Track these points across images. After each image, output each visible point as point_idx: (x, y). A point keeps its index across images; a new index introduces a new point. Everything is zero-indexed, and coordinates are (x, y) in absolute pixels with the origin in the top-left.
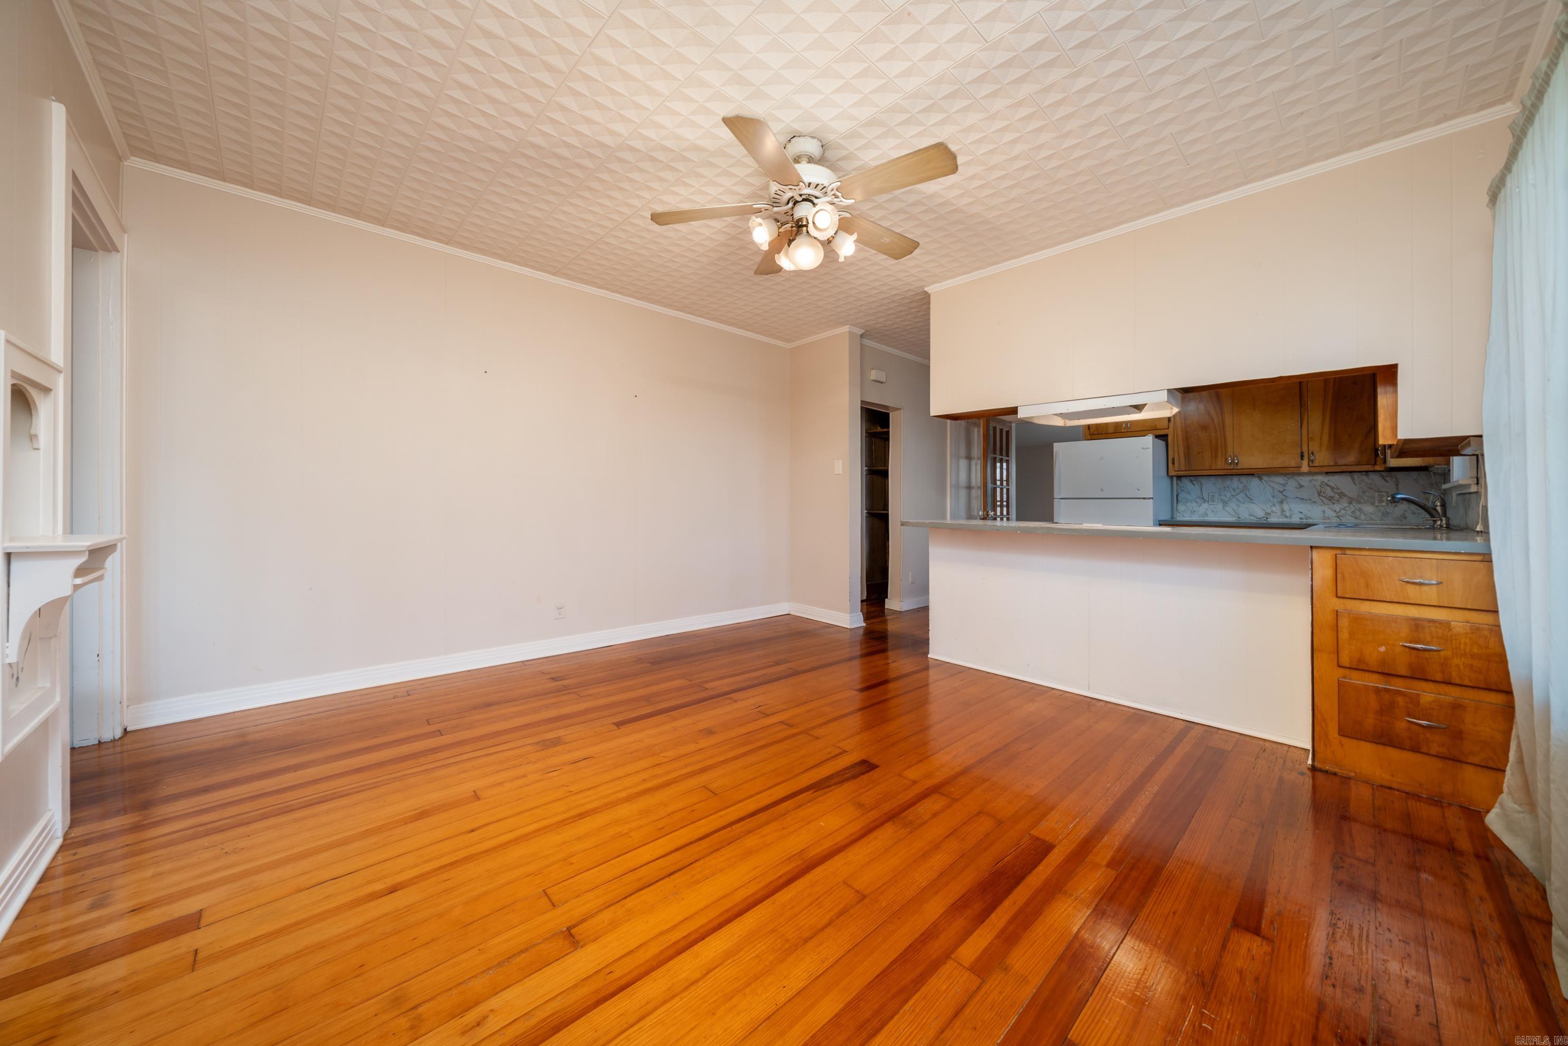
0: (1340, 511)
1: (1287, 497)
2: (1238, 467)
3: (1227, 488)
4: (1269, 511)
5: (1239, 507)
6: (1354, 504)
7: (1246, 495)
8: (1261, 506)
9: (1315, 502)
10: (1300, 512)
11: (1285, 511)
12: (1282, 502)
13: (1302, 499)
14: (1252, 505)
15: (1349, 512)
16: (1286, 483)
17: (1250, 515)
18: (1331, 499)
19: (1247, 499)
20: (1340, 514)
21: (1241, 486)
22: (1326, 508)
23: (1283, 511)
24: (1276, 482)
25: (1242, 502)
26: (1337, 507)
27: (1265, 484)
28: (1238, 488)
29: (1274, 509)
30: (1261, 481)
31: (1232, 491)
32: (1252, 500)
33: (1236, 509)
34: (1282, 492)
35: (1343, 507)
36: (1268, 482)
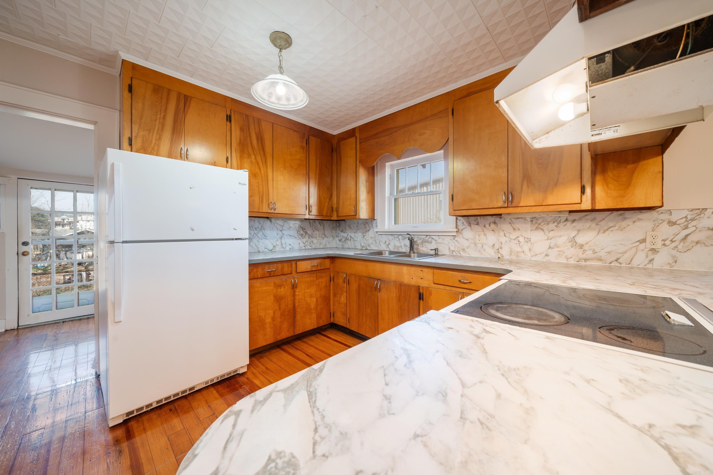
0: (305, 243)
1: (284, 234)
2: (276, 212)
3: (252, 228)
4: (275, 244)
5: (259, 242)
6: (310, 238)
7: (263, 233)
8: (271, 241)
9: (296, 237)
10: (289, 244)
11: (283, 244)
12: (281, 238)
13: (291, 236)
14: (266, 240)
15: (309, 243)
16: (284, 225)
17: (265, 248)
18: (302, 235)
19: (263, 236)
20: (305, 245)
21: (260, 226)
22: (299, 241)
23: (282, 244)
24: (279, 224)
25: (261, 239)
26: (304, 240)
27: (273, 225)
28: (258, 227)
29: (278, 243)
30: (271, 223)
31: (254, 230)
32: (266, 236)
33: (257, 244)
34: (281, 231)
35: (306, 241)
36: (275, 224)
